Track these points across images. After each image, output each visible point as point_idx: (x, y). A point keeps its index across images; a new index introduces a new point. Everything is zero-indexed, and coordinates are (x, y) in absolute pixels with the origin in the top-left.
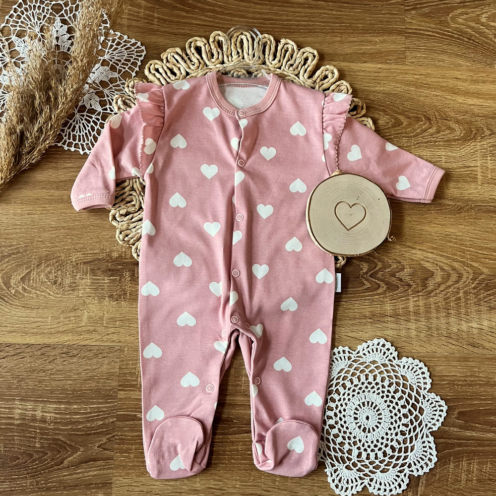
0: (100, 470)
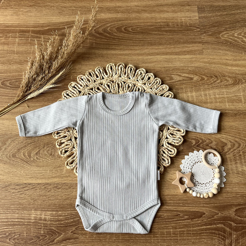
0: (72, 244)
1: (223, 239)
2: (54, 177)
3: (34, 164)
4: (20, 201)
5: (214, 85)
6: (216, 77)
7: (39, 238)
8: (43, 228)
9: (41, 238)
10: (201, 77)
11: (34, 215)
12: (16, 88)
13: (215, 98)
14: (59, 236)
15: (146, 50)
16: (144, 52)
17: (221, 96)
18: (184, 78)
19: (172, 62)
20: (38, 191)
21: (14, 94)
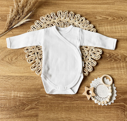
0: (35, 111)
1: (124, 111)
2: (26, 73)
3: (14, 65)
4: (5, 86)
5: (120, 23)
6: (122, 18)
7: (16, 107)
8: (18, 101)
9: (17, 107)
10: (113, 18)
11: (13, 94)
12: (5, 20)
13: (121, 30)
14: (28, 106)
15: (81, 1)
16: (80, 2)
17: (124, 29)
18: (103, 18)
19: (96, 9)
20: (16, 80)
21: (4, 24)
